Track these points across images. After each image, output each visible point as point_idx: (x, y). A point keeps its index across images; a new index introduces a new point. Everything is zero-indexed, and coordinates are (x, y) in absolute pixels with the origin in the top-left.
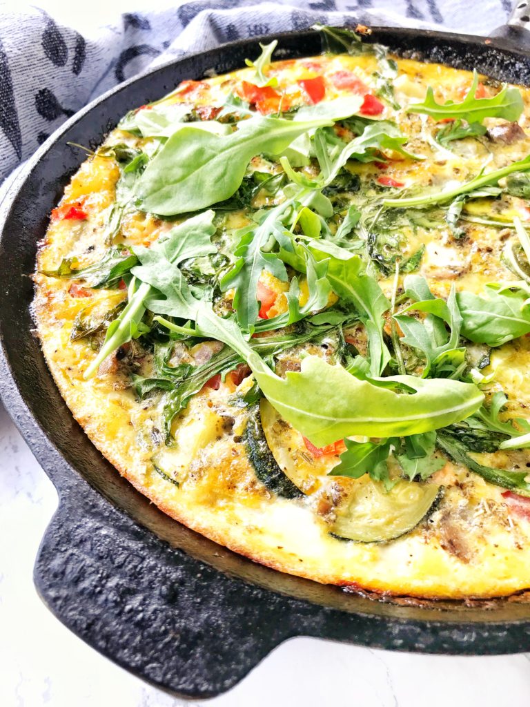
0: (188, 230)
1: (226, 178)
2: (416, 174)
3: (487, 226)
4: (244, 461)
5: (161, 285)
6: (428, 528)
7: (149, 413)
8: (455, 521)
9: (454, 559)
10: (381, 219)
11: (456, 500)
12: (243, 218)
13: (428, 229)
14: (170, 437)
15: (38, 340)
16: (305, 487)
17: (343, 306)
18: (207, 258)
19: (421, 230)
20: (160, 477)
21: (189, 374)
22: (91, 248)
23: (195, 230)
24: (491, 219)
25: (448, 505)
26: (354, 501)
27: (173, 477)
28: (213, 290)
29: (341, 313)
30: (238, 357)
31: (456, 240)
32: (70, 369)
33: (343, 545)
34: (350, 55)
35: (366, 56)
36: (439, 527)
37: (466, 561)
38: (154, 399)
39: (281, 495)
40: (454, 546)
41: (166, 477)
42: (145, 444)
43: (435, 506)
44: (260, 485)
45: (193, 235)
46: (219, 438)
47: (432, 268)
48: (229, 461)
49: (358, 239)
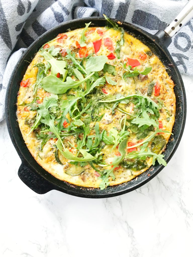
0: (52, 99)
1: (62, 91)
2: (111, 91)
3: (120, 111)
4: (54, 157)
5: (44, 116)
6: (80, 175)
7: (39, 143)
8: (85, 175)
9: (82, 181)
10: (97, 105)
11: (87, 171)
12: (66, 97)
13: (107, 109)
14: (42, 149)
15: (18, 122)
16: (64, 163)
17: (81, 128)
18: (55, 107)
19: (106, 108)
20: (39, 157)
21: (47, 136)
22: (30, 97)
23: (54, 99)
24: (123, 110)
25: (85, 172)
26: (71, 167)
27: (41, 158)
28: (55, 117)
29: (80, 129)
30: (56, 136)
31: (112, 114)
32: (24, 131)
33: (66, 174)
34: (114, 29)
35: (118, 31)
36: (82, 176)
37: (84, 182)
38: (40, 140)
39: (59, 163)
40: (83, 179)
41: (40, 157)
42: (37, 150)
43: (83, 172)
44: (56, 161)
45: (53, 101)
46: (51, 151)
47: (104, 120)
48: (51, 156)
49: (90, 110)
